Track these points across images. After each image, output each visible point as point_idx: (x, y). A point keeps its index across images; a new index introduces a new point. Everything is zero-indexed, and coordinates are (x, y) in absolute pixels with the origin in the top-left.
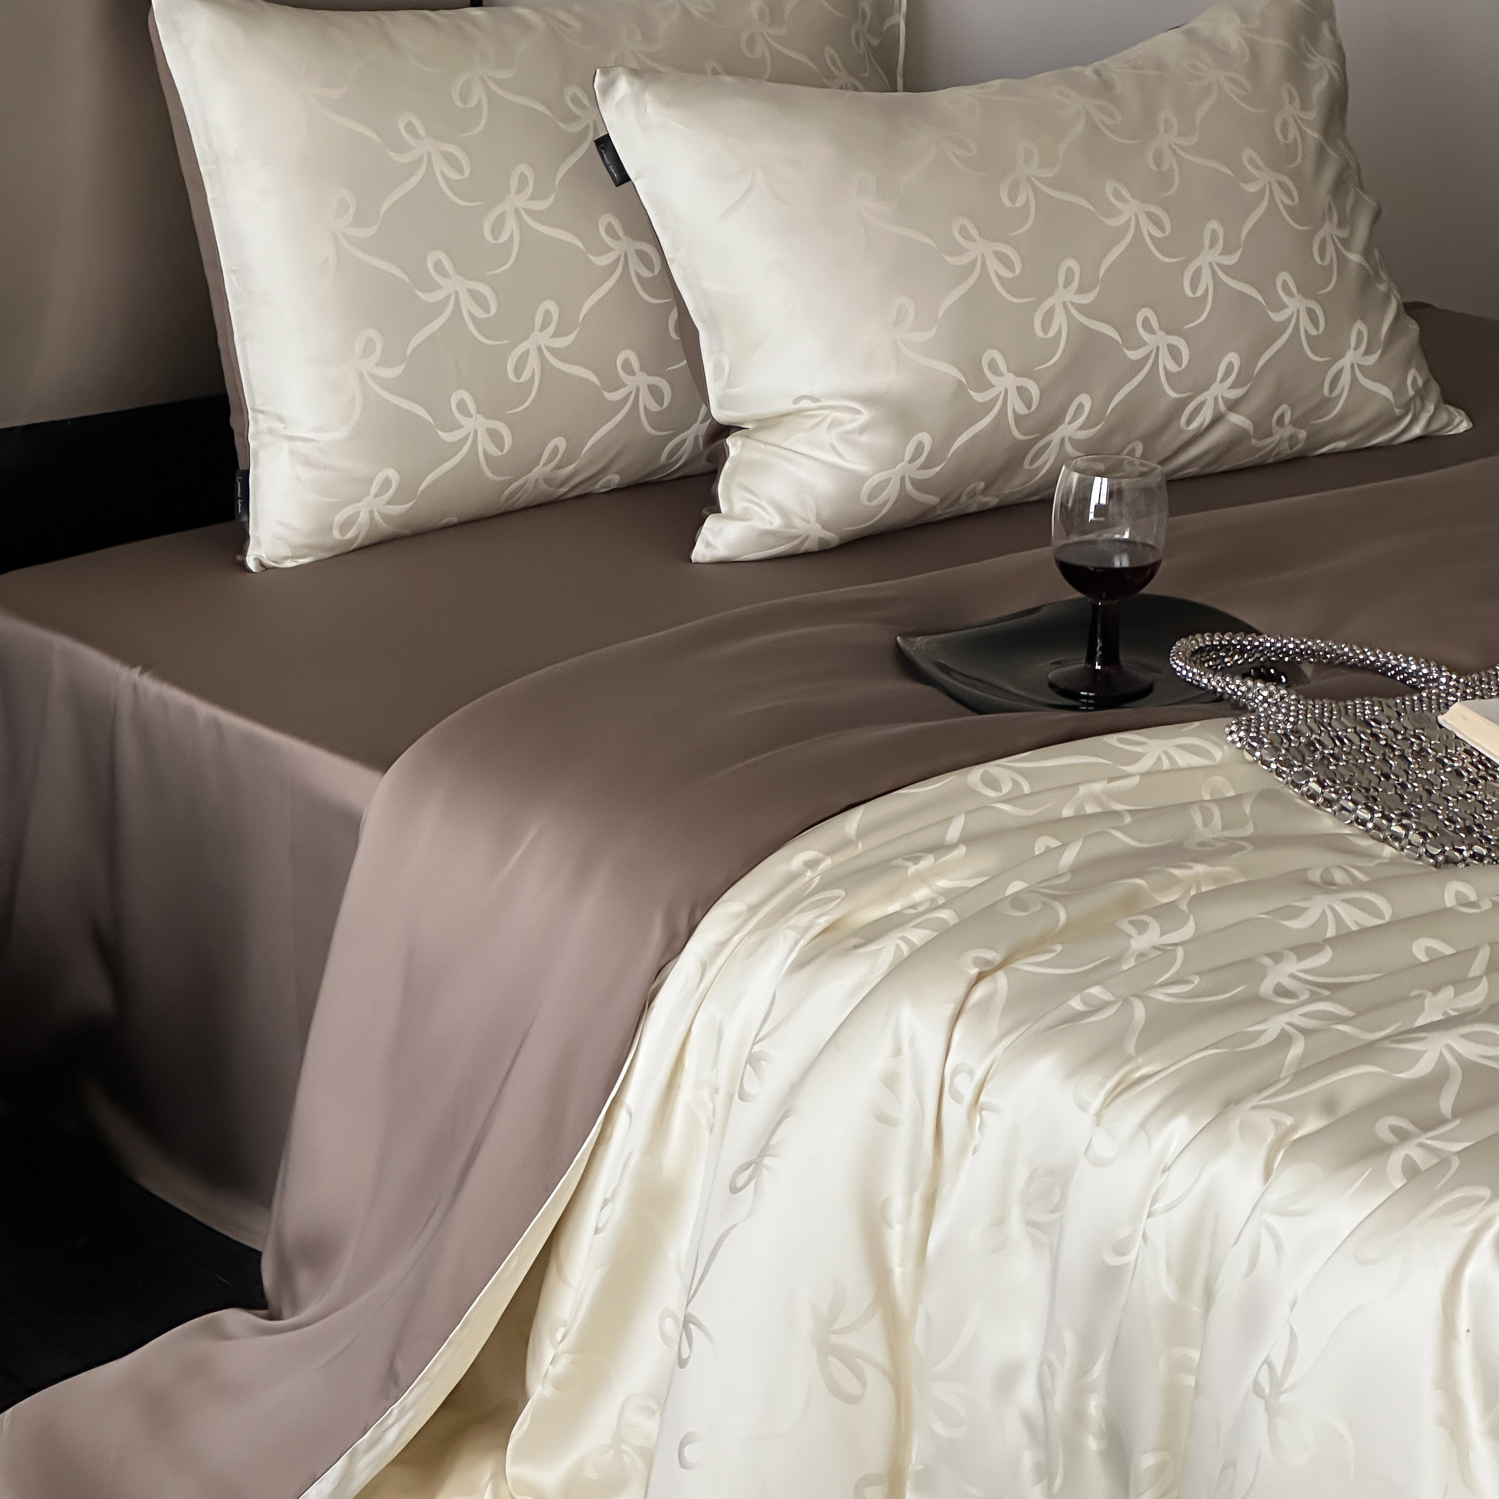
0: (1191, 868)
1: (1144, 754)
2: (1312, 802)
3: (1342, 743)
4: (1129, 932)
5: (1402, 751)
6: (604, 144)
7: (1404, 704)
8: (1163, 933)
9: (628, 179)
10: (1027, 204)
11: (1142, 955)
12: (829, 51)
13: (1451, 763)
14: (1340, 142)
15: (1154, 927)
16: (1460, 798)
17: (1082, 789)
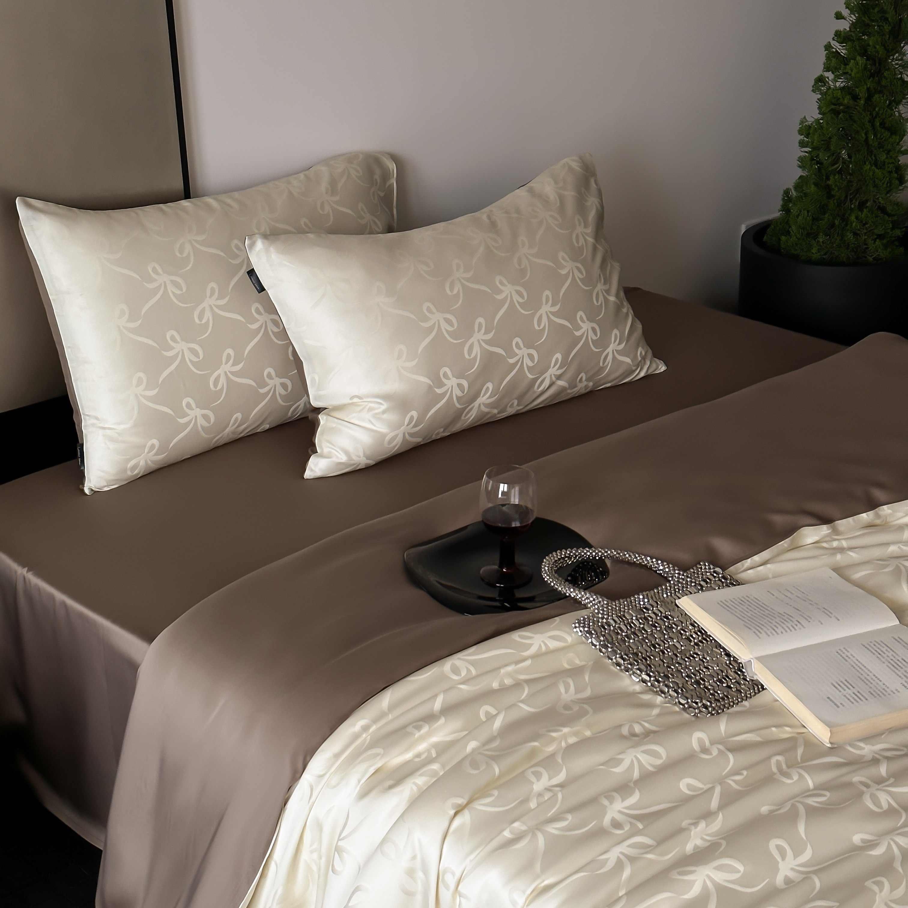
0: (562, 731)
1: (532, 644)
2: (618, 668)
3: (631, 627)
4: (532, 780)
5: (661, 627)
6: (251, 273)
7: (658, 592)
8: (550, 779)
9: (265, 290)
10: (458, 292)
11: (540, 795)
12: (360, 205)
13: (684, 633)
14: (603, 240)
15: (545, 776)
16: (691, 658)
17: (502, 671)
